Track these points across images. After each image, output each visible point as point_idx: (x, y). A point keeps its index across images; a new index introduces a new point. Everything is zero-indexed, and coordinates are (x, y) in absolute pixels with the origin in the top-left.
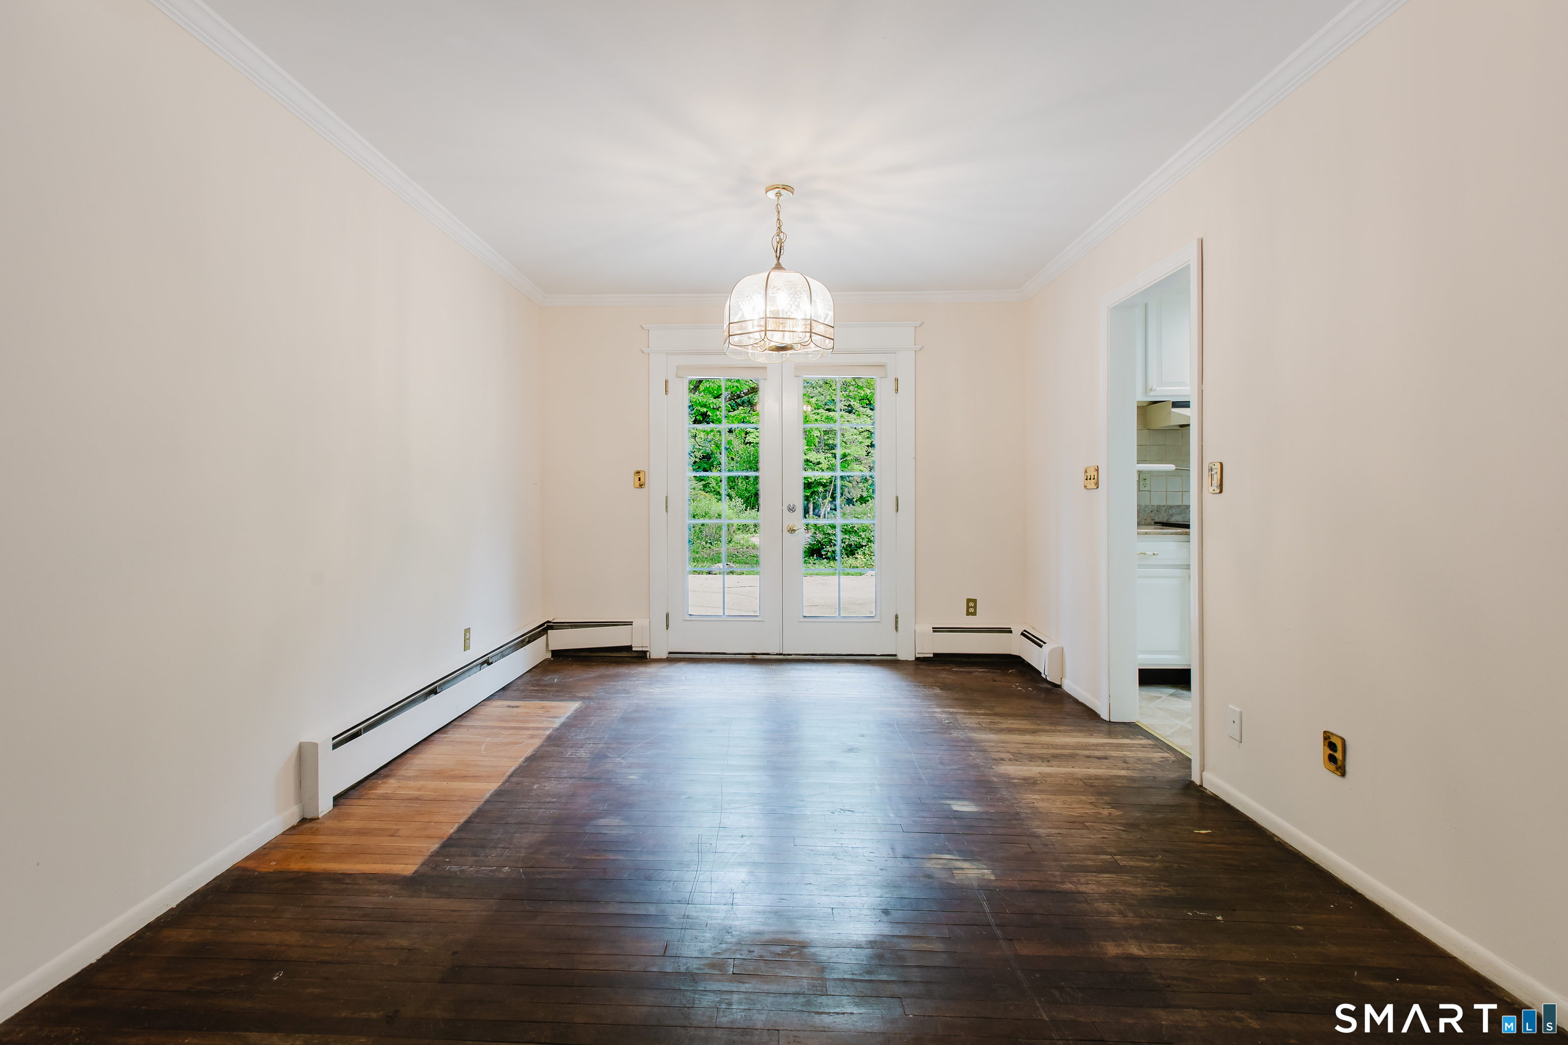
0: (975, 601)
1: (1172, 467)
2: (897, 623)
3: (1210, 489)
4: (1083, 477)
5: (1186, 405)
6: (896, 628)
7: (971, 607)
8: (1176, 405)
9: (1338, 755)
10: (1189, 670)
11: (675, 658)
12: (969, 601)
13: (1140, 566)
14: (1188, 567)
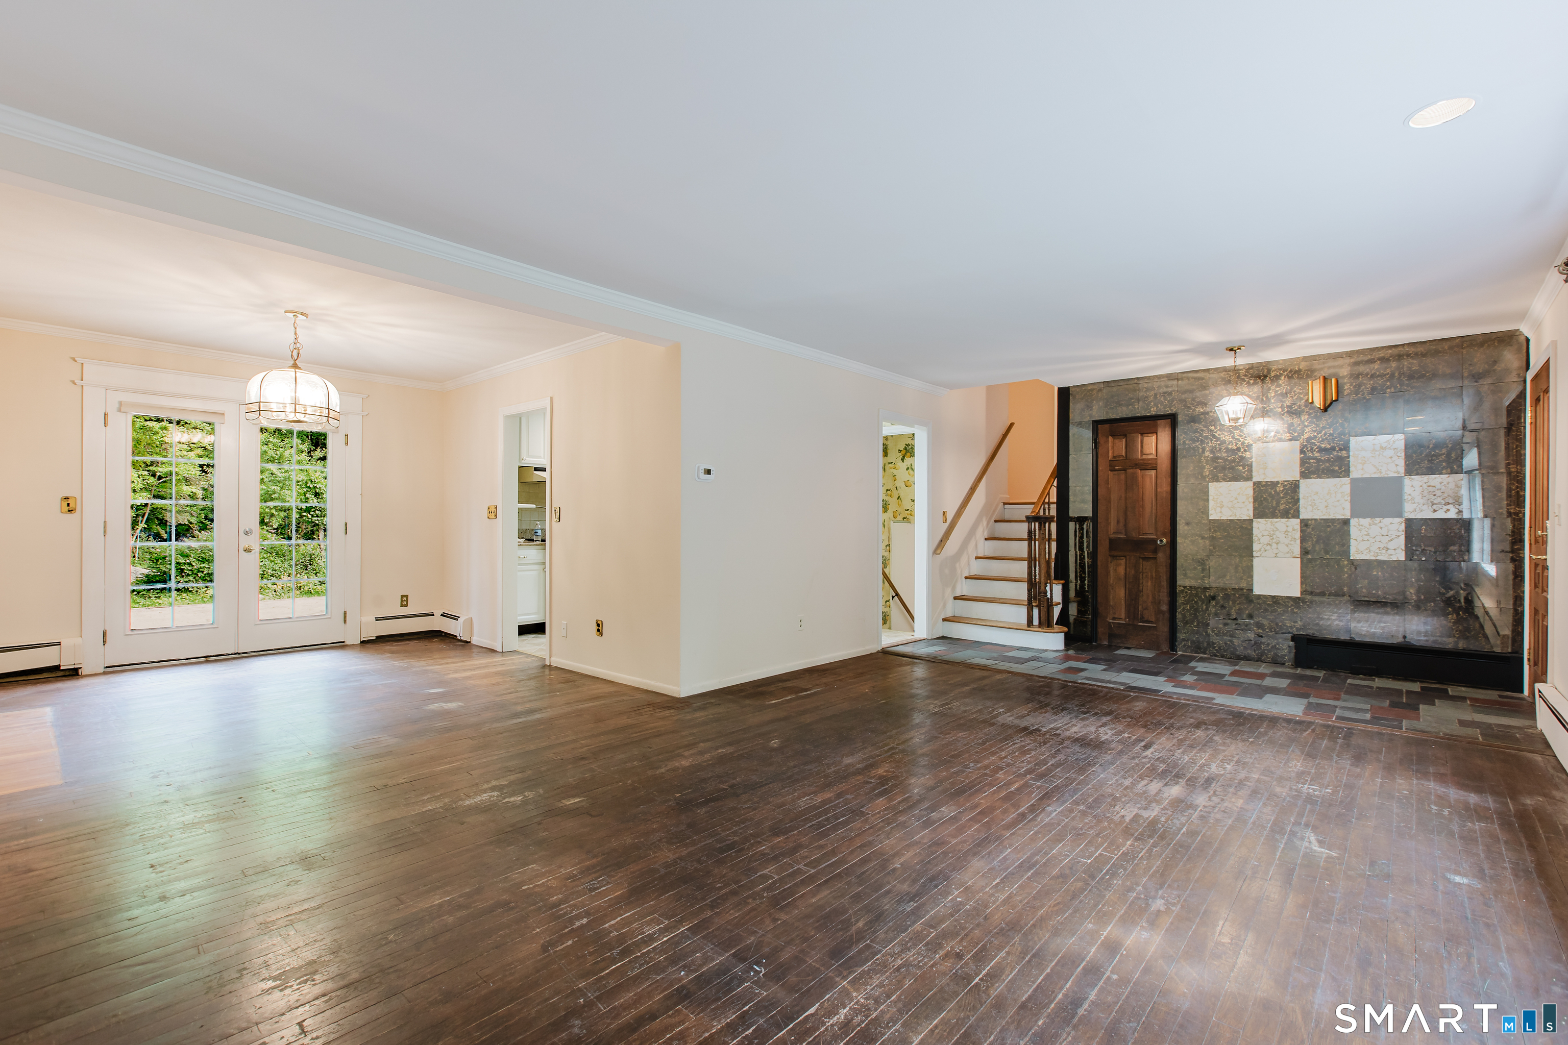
0: (407, 596)
1: (534, 506)
2: (345, 617)
3: (555, 519)
4: (487, 511)
5: (544, 470)
6: (345, 621)
7: (404, 600)
8: (536, 469)
9: (600, 628)
10: (544, 623)
11: (112, 670)
12: (402, 596)
13: (519, 564)
14: (544, 563)
